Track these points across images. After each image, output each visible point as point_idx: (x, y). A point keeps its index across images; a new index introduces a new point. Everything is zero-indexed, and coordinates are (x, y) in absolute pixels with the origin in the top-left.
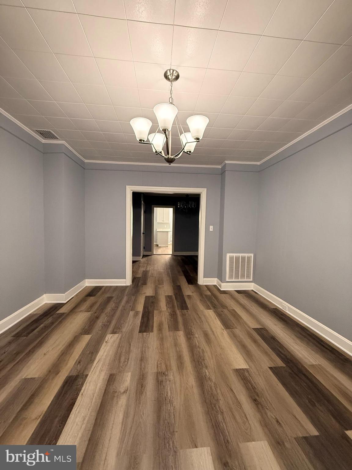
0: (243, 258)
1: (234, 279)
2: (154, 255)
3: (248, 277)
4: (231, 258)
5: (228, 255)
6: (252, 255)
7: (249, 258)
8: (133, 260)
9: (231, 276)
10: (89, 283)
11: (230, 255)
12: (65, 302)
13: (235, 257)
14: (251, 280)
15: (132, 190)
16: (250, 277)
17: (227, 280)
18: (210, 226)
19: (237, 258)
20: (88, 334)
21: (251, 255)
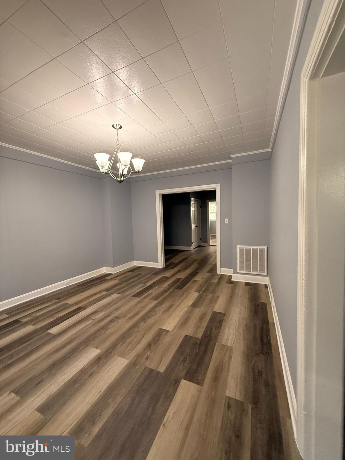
0: (255, 251)
1: (245, 271)
2: (210, 245)
3: (262, 270)
4: (242, 250)
5: (238, 247)
6: (266, 248)
7: (262, 251)
8: (165, 248)
9: (242, 268)
10: (136, 263)
11: (240, 247)
12: (113, 273)
13: (246, 249)
14: (266, 273)
15: (160, 194)
16: (264, 271)
17: (238, 271)
18: (225, 219)
19: (248, 251)
20: (106, 291)
21: (264, 248)
